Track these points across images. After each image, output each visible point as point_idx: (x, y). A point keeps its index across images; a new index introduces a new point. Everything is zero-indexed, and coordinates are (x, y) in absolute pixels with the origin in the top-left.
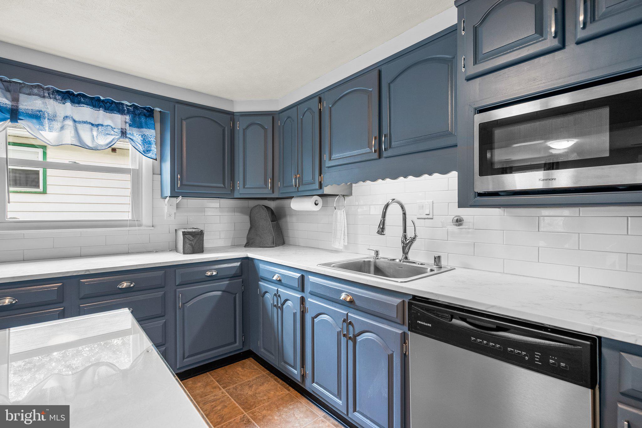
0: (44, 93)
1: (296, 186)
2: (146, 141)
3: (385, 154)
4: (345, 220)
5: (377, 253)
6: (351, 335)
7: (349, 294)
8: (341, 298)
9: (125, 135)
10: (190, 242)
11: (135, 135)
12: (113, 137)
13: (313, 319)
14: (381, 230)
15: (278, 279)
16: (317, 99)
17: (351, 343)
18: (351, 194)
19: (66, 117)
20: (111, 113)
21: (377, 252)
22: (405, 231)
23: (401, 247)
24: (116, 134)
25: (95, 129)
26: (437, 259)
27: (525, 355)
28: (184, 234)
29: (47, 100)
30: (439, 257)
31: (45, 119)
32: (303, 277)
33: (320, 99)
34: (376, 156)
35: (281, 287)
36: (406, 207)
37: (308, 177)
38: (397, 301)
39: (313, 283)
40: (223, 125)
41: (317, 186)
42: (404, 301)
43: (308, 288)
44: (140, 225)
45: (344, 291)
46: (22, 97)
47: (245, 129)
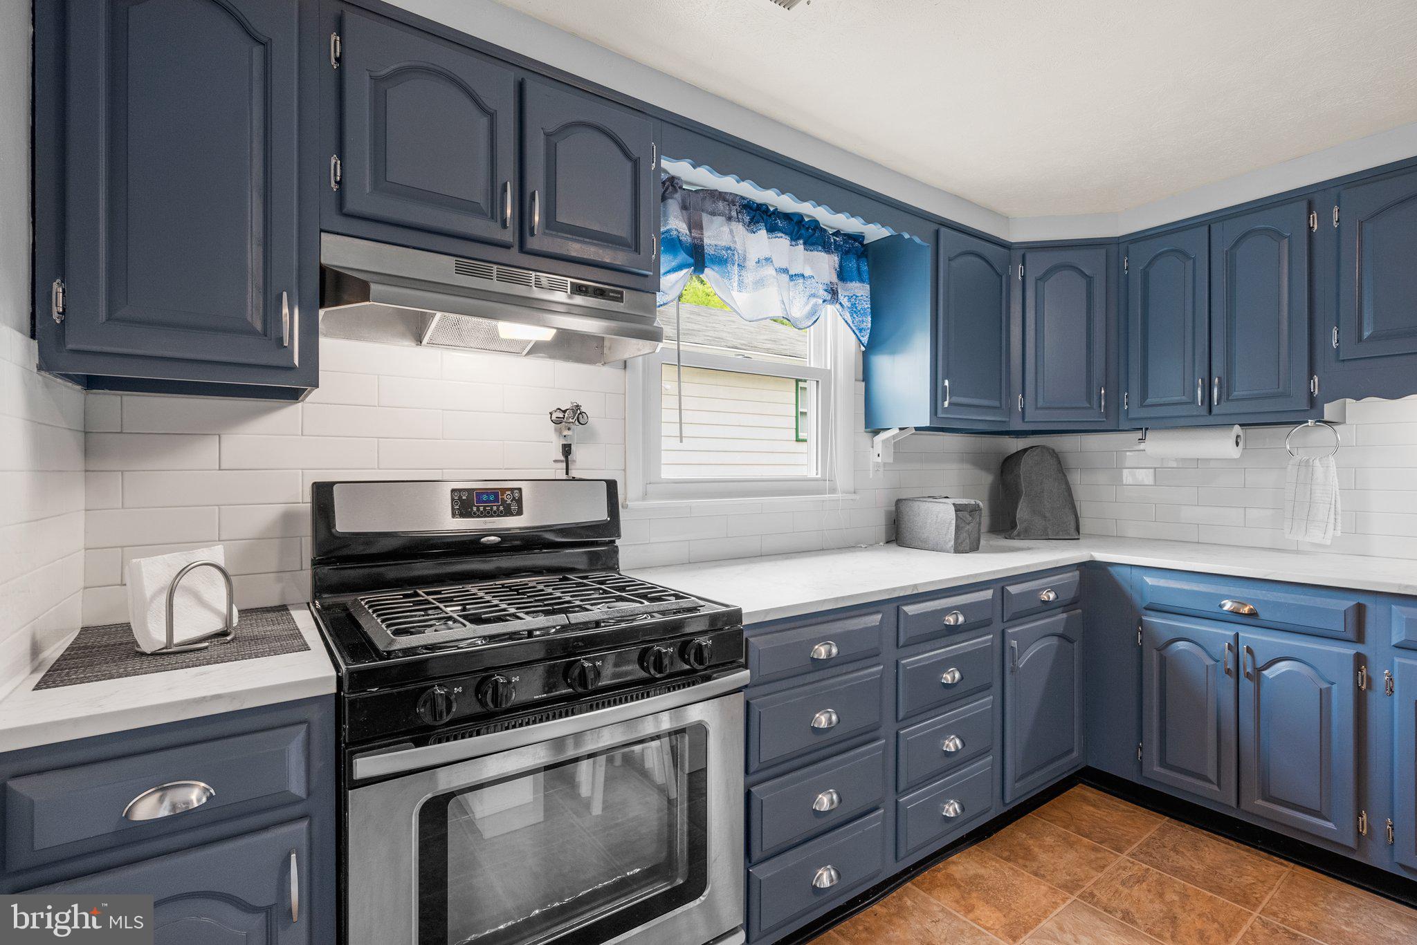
0: (731, 210)
9: (836, 298)
12: (816, 300)
16: (1304, 204)
19: (760, 262)
20: (810, 250)
24: (823, 294)
25: (794, 283)
28: (958, 508)
29: (735, 226)
31: (733, 264)
44: (832, 491)
46: (705, 218)
47: (1037, 280)
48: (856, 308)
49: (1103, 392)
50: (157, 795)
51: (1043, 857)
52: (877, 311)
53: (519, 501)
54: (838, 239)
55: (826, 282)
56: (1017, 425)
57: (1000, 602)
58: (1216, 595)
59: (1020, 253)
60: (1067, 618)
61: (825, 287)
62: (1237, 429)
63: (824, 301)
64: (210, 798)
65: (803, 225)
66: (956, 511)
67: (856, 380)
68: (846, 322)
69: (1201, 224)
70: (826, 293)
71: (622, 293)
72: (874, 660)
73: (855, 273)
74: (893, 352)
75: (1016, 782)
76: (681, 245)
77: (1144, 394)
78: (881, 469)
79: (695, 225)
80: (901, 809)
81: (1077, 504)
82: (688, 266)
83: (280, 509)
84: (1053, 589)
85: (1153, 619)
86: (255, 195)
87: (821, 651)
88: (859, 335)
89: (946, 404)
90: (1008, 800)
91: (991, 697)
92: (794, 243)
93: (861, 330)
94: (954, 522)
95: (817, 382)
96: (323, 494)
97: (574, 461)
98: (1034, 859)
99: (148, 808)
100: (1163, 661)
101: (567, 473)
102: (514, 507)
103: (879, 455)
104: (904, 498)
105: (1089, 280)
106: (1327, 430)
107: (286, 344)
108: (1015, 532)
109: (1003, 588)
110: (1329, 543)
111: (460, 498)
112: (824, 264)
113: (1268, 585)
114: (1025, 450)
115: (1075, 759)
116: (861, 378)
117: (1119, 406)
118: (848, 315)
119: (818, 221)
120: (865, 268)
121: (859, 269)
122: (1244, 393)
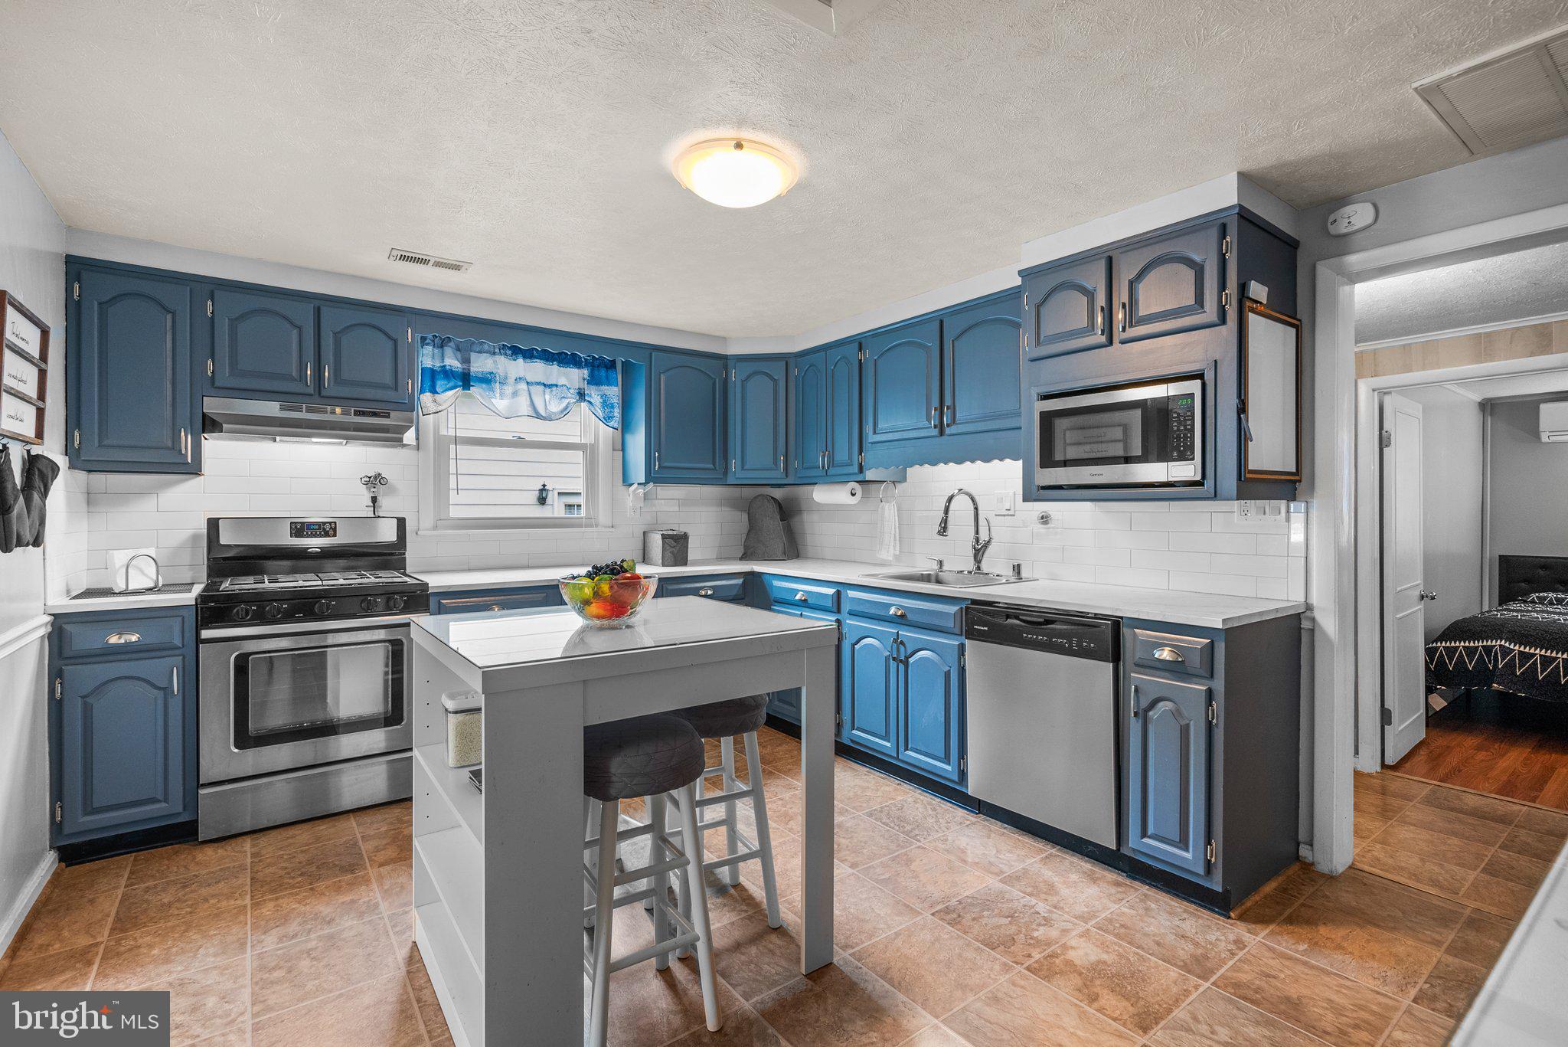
1: (823, 467)
2: (606, 404)
3: (948, 431)
4: (897, 518)
5: (941, 563)
6: (903, 658)
7: (900, 607)
8: (891, 613)
9: (582, 398)
10: (672, 549)
11: (593, 395)
12: (567, 401)
13: (853, 645)
14: (943, 530)
15: (803, 598)
16: (856, 345)
17: (902, 667)
18: (904, 479)
19: (518, 380)
22: (977, 533)
23: (972, 555)
24: (573, 396)
25: (548, 390)
26: (1017, 569)
27: (1066, 643)
28: (664, 537)
29: (497, 357)
30: (1019, 565)
31: (495, 383)
32: (838, 593)
33: (860, 344)
34: (936, 432)
35: (807, 609)
36: (977, 498)
37: (842, 455)
38: (953, 609)
39: (853, 599)
40: (713, 376)
41: (856, 469)
42: (962, 608)
43: (846, 607)
44: (597, 526)
45: (894, 605)
46: (473, 356)
47: (743, 381)
50: (118, 636)
52: (626, 403)
53: (335, 530)
54: (587, 361)
55: (575, 387)
61: (575, 392)
63: (574, 401)
64: (139, 640)
66: (663, 539)
68: (597, 415)
70: (576, 396)
71: (389, 413)
73: (604, 379)
74: (633, 433)
76: (453, 375)
79: (466, 361)
82: (460, 386)
83: (191, 532)
86: (168, 383)
89: (657, 467)
96: (213, 524)
97: (381, 507)
99: (114, 640)
101: (374, 514)
102: (331, 532)
107: (183, 453)
111: (296, 527)
112: (575, 376)
118: (598, 409)
120: (616, 376)
121: (610, 377)
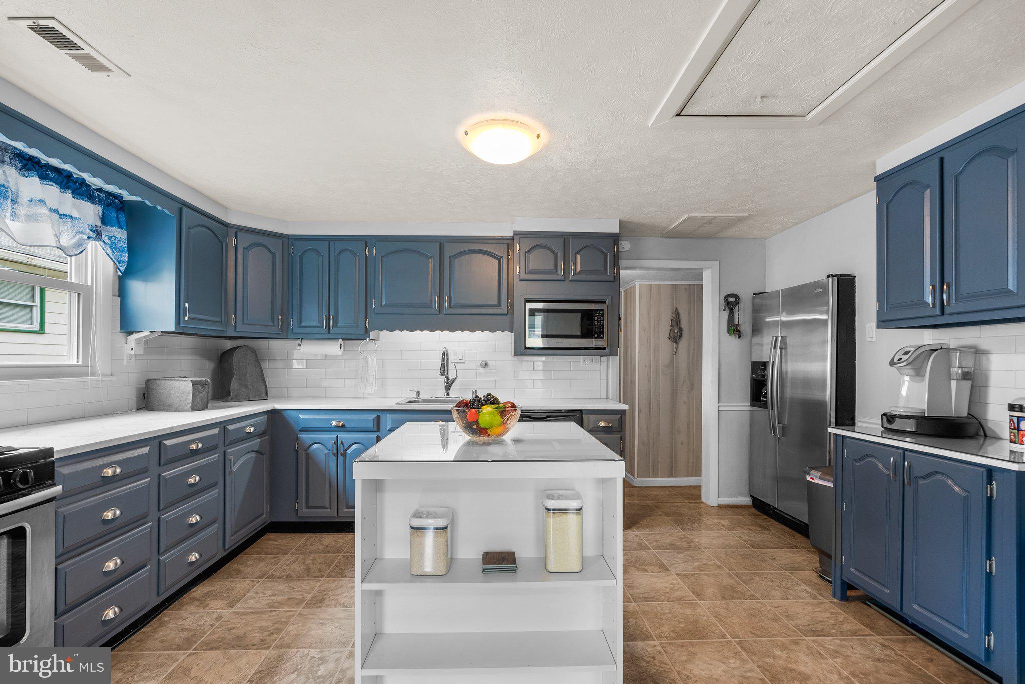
9: (100, 236)
16: (364, 243)
20: (77, 198)
21: (419, 392)
25: (62, 219)
31: (7, 199)
32: (378, 418)
41: (363, 331)
44: (93, 374)
47: (244, 248)
48: (115, 245)
49: (280, 317)
51: (247, 570)
52: (132, 248)
54: (101, 194)
55: (91, 224)
56: (231, 333)
57: (222, 435)
58: (328, 419)
59: (234, 230)
60: (261, 442)
61: (90, 227)
62: (340, 340)
63: (89, 238)
65: (71, 180)
66: (193, 385)
67: (113, 295)
68: (108, 255)
69: (326, 240)
70: (91, 233)
72: (145, 475)
73: (115, 221)
74: (145, 280)
75: (232, 536)
77: (300, 321)
78: (133, 359)
80: (161, 564)
81: (267, 380)
84: (252, 426)
85: (303, 436)
87: (109, 472)
88: (118, 265)
89: (186, 318)
90: (227, 547)
91: (218, 490)
92: (62, 190)
93: (119, 262)
94: (191, 392)
95: (79, 294)
98: (242, 573)
100: (307, 455)
103: (132, 349)
104: (153, 378)
105: (273, 254)
106: (373, 343)
108: (230, 398)
109: (225, 427)
110: (373, 393)
112: (90, 212)
113: (349, 411)
114: (236, 348)
115: (265, 518)
116: (117, 294)
117: (288, 326)
118: (110, 250)
119: (84, 179)
120: (123, 218)
121: (118, 218)
122: (343, 324)
